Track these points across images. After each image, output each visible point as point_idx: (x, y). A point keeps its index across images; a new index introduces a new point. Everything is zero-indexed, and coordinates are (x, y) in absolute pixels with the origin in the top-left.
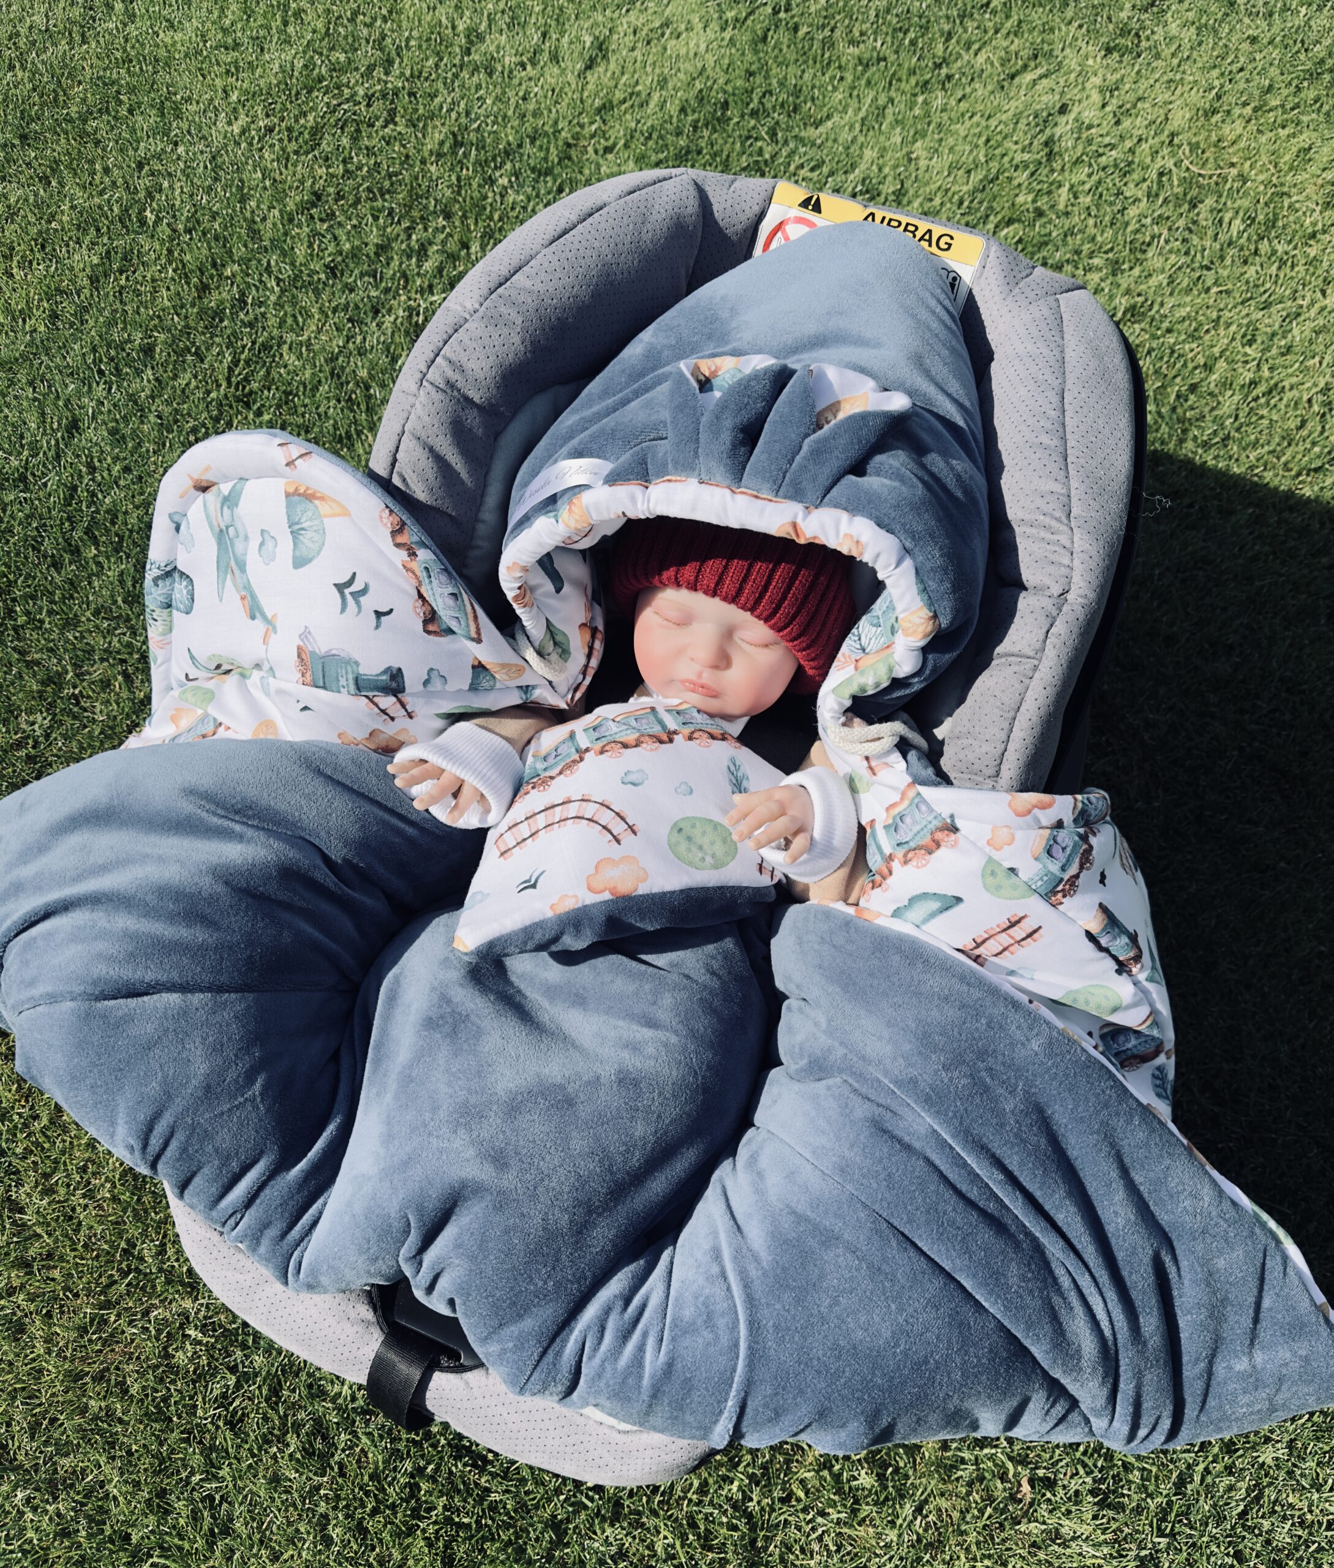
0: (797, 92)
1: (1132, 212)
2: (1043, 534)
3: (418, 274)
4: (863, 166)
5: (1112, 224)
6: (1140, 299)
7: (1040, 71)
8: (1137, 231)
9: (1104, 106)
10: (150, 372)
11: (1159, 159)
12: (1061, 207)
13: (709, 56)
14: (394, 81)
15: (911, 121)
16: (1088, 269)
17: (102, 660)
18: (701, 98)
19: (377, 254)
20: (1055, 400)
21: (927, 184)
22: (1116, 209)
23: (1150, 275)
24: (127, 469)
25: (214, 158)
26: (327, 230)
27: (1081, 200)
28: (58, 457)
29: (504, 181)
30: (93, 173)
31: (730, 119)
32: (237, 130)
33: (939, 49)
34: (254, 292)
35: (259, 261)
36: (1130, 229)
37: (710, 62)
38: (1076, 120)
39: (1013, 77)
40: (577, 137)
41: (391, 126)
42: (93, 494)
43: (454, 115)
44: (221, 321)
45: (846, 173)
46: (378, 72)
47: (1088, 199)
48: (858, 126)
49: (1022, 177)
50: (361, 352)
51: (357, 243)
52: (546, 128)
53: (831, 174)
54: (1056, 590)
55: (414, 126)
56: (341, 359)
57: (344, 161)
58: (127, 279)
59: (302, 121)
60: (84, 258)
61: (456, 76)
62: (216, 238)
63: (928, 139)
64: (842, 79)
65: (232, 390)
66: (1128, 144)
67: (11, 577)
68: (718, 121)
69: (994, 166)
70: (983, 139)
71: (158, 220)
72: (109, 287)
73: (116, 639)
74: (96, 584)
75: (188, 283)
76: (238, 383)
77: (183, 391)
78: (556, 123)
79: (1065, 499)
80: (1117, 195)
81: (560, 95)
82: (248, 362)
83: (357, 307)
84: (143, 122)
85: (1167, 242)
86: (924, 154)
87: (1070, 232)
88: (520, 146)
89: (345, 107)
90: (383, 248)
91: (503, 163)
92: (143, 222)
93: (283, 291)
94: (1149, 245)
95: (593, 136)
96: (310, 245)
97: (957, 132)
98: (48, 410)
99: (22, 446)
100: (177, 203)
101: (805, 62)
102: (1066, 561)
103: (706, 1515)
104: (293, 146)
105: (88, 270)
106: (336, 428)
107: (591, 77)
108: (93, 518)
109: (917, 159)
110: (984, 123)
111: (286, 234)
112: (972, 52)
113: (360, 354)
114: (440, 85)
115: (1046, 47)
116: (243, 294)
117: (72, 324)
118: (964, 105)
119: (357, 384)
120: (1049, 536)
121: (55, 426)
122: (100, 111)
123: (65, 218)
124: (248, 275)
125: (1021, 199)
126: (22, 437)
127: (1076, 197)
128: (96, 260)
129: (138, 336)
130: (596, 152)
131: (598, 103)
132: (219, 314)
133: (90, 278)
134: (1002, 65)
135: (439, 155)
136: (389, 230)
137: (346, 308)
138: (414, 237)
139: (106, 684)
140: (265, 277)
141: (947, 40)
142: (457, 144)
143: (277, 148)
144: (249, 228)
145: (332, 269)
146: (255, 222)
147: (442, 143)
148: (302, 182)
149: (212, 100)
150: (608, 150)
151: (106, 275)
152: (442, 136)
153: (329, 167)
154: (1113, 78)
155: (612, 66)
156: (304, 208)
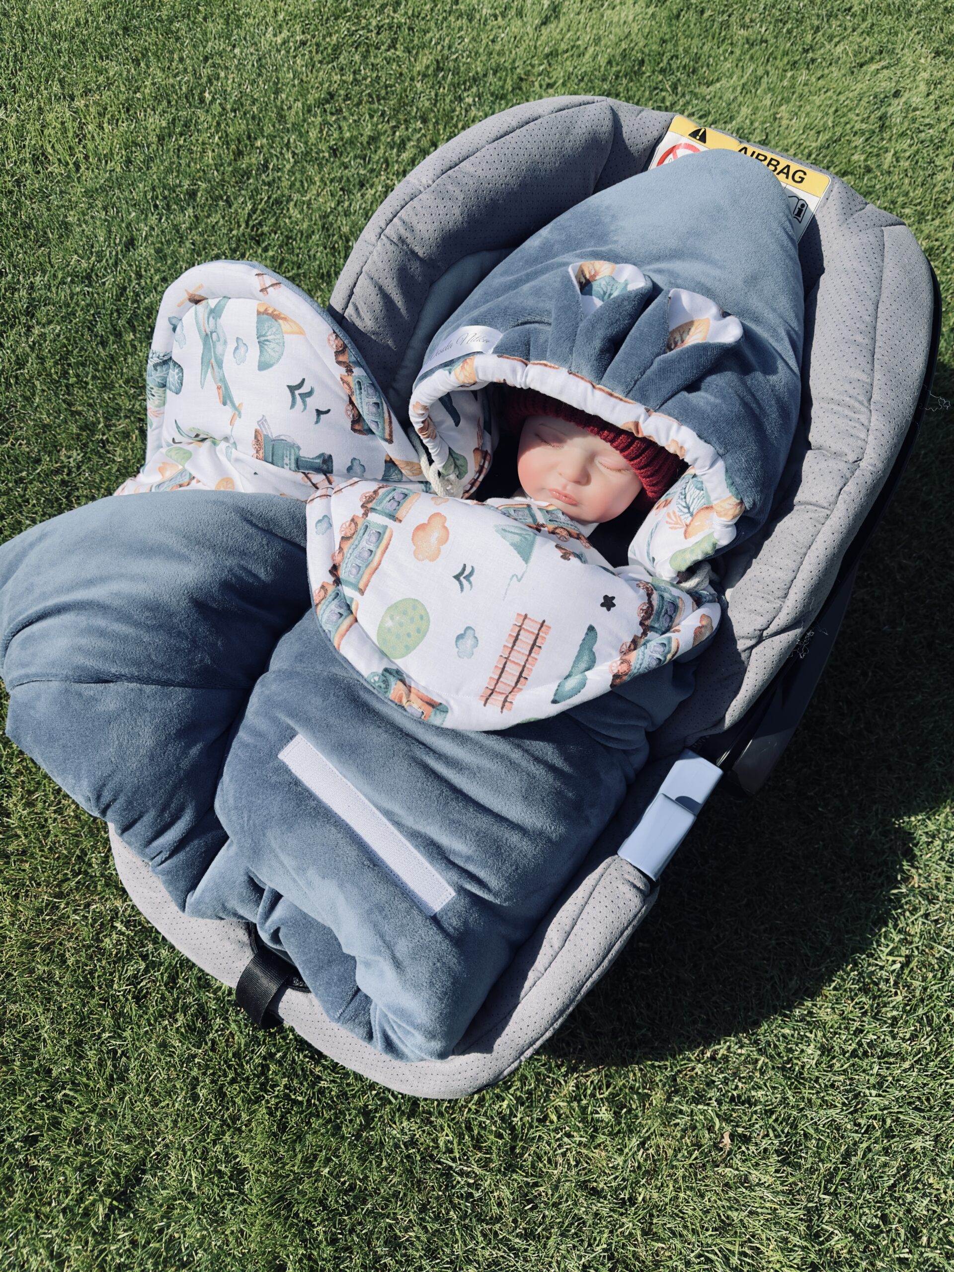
0: (697, 58)
1: (940, 177)
2: (847, 412)
3: (397, 161)
4: (739, 120)
5: (923, 184)
6: (938, 243)
7: (883, 63)
8: (941, 192)
9: (928, 95)
10: (191, 210)
12: (886, 167)
13: (634, 25)
14: (399, 18)
15: (780, 90)
18: (624, 55)
19: (369, 143)
20: (871, 308)
22: (927, 173)
25: (260, 59)
26: (335, 122)
27: (901, 164)
28: (116, 264)
29: (469, 100)
30: (171, 61)
31: (644, 73)
32: (279, 40)
33: (809, 38)
34: (275, 159)
35: (282, 138)
36: (936, 189)
37: (635, 30)
38: (906, 103)
39: (861, 65)
40: (528, 73)
41: (392, 51)
42: (137, 295)
43: (439, 47)
44: (248, 179)
45: (725, 123)
46: (389, 10)
47: (907, 163)
48: (739, 89)
49: (859, 141)
50: (347, 214)
51: (355, 133)
52: (506, 64)
54: (852, 457)
55: (409, 52)
56: (331, 217)
57: (354, 73)
58: (185, 140)
59: (328, 39)
60: (155, 122)
61: (445, 19)
62: (253, 118)
63: (791, 105)
64: (732, 52)
65: (249, 230)
66: (943, 125)
67: (70, 348)
68: (635, 74)
69: (839, 130)
70: (833, 109)
71: (214, 100)
72: (172, 144)
73: (138, 403)
74: (130, 360)
75: (228, 149)
76: (254, 226)
77: (213, 227)
78: (514, 61)
79: (869, 387)
80: (930, 163)
81: (519, 41)
82: (263, 211)
86: (786, 115)
87: (890, 187)
88: (485, 75)
89: (361, 32)
90: (373, 139)
91: (471, 87)
92: (202, 100)
93: (296, 162)
94: (949, 203)
95: (540, 75)
96: (321, 131)
97: (814, 102)
98: (114, 229)
99: (92, 253)
100: (229, 89)
101: (706, 37)
102: (863, 436)
103: (480, 1122)
104: (319, 57)
105: (158, 130)
106: (320, 267)
107: (545, 31)
109: (781, 118)
110: (835, 98)
111: (304, 120)
112: (833, 43)
114: (432, 24)
115: (890, 46)
116: (266, 161)
117: (140, 169)
118: (821, 83)
119: (340, 237)
120: (851, 414)
121: (117, 241)
122: (183, 16)
123: (147, 91)
124: (272, 147)
125: (855, 157)
126: (92, 247)
127: (898, 161)
128: (164, 124)
129: (186, 183)
130: (541, 86)
131: (547, 50)
132: (247, 174)
133: (158, 136)
134: (855, 56)
135: (425, 76)
136: (380, 126)
137: (340, 180)
138: (397, 134)
139: (126, 435)
140: (285, 150)
141: (816, 32)
142: (439, 69)
143: (307, 57)
144: (278, 114)
145: (334, 151)
146: (283, 109)
147: (427, 67)
148: (321, 84)
149: (265, 17)
150: (549, 86)
151: (170, 136)
152: (429, 62)
153: (342, 75)
154: (938, 74)
155: (561, 25)
156: (321, 103)
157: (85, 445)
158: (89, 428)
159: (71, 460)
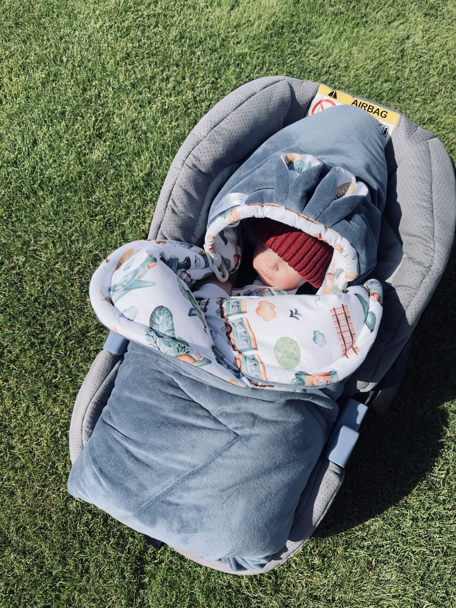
0: (309, 24)
1: (432, 80)
2: (423, 242)
3: (166, 89)
4: (334, 55)
5: (424, 84)
6: (434, 115)
7: (400, 21)
8: (433, 88)
9: (423, 37)
10: (64, 122)
11: (443, 60)
12: (406, 76)
13: (277, 8)
14: (158, 10)
15: (352, 39)
16: (415, 102)
17: (45, 236)
18: (274, 24)
19: (150, 80)
20: (429, 187)
21: (357, 64)
22: (426, 78)
23: (437, 106)
24: (55, 161)
25: (89, 37)
26: (132, 69)
27: (413, 74)
28: (29, 155)
29: (199, 53)
30: (43, 40)
31: (283, 33)
32: (98, 26)
33: (363, 11)
34: (104, 92)
35: (106, 80)
36: (431, 87)
37: (277, 10)
38: (413, 42)
39: (390, 23)
40: (226, 37)
41: (157, 28)
42: (42, 170)
43: (181, 25)
44: (91, 103)
45: (327, 58)
46: (152, 6)
47: (416, 74)
48: (332, 39)
49: (392, 64)
50: (144, 119)
51: (143, 75)
52: (215, 33)
53: (321, 58)
54: (427, 265)
55: (165, 29)
56: (136, 121)
57: (139, 41)
58: (56, 84)
59: (123, 24)
60: (39, 75)
61: (182, 10)
62: (90, 70)
63: (358, 46)
64: (327, 20)
65: (95, 131)
66: (431, 53)
67: (11, 202)
68: (280, 34)
69: (382, 59)
70: (378, 48)
72: (49, 87)
74: (43, 206)
75: (79, 87)
76: (98, 129)
77: (76, 131)
78: (219, 31)
79: (432, 230)
80: (427, 73)
81: (221, 19)
82: (101, 121)
83: (142, 100)
84: (63, 21)
85: (444, 92)
86: (356, 52)
87: (409, 87)
88: (205, 39)
89: (139, 19)
90: (153, 78)
91: (199, 46)
92: (62, 61)
93: (115, 93)
94: (437, 93)
95: (233, 37)
96: (125, 75)
97: (369, 44)
98: (25, 136)
99: (15, 149)
100: (75, 55)
101: (313, 12)
102: (432, 254)
104: (119, 34)
105: (41, 80)
106: (133, 148)
107: (233, 13)
108: (42, 180)
109: (354, 54)
110: (379, 41)
111: (116, 69)
112: (375, 12)
113: (143, 120)
114: (176, 13)
115: (403, 12)
116: (99, 93)
117: (34, 101)
118: (372, 34)
119: (142, 132)
121: (28, 142)
122: (46, 15)
123: (32, 58)
124: (102, 85)
125: (391, 73)
126: (15, 145)
127: (411, 73)
128: (44, 76)
129: (59, 107)
130: (234, 43)
131: (235, 24)
132: (89, 101)
133: (42, 83)
134: (386, 18)
135: (175, 41)
136: (155, 70)
137: (138, 101)
138: (165, 74)
139: (46, 246)
140: (108, 87)
141: (367, 7)
142: (182, 37)
143: (113, 35)
144: (102, 67)
145: (133, 85)
146: (104, 64)
147: (176, 36)
148: (123, 49)
149: (89, 13)
150: (238, 43)
151: (47, 82)
152: (176, 34)
153: (133, 43)
154: (427, 26)
155: (241, 8)
156: (124, 59)
157: (26, 253)
158: (26, 243)
159: (20, 262)
